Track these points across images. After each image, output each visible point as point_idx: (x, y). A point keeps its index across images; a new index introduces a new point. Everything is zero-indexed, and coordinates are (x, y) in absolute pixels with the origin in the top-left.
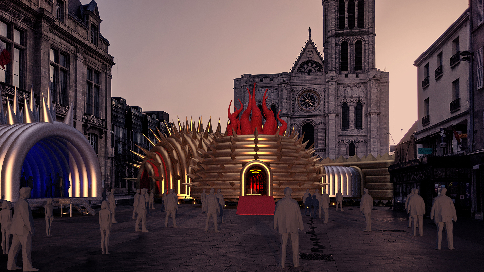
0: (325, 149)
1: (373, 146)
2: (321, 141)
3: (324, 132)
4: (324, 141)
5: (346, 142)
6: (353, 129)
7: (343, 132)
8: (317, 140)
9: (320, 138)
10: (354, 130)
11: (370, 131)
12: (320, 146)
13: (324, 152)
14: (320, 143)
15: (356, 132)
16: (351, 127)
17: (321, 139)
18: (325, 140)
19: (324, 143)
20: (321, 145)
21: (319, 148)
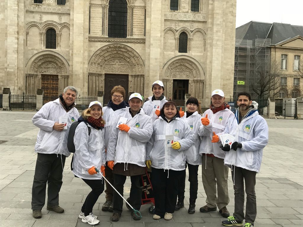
0: (144, 39)
1: (216, 38)
2: (137, 26)
3: (142, 12)
4: (143, 27)
5: (176, 30)
6: (187, 10)
7: (171, 13)
8: (132, 23)
9: (137, 21)
10: (188, 12)
11: (213, 14)
12: (136, 34)
13: (142, 45)
14: (136, 29)
15: (191, 16)
16: (184, 8)
17: (138, 24)
18: (144, 25)
19: (143, 30)
20: (138, 33)
21: (135, 37)
